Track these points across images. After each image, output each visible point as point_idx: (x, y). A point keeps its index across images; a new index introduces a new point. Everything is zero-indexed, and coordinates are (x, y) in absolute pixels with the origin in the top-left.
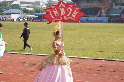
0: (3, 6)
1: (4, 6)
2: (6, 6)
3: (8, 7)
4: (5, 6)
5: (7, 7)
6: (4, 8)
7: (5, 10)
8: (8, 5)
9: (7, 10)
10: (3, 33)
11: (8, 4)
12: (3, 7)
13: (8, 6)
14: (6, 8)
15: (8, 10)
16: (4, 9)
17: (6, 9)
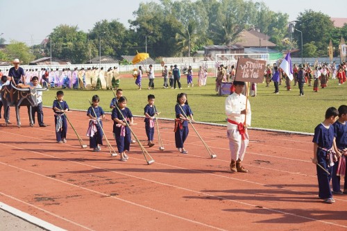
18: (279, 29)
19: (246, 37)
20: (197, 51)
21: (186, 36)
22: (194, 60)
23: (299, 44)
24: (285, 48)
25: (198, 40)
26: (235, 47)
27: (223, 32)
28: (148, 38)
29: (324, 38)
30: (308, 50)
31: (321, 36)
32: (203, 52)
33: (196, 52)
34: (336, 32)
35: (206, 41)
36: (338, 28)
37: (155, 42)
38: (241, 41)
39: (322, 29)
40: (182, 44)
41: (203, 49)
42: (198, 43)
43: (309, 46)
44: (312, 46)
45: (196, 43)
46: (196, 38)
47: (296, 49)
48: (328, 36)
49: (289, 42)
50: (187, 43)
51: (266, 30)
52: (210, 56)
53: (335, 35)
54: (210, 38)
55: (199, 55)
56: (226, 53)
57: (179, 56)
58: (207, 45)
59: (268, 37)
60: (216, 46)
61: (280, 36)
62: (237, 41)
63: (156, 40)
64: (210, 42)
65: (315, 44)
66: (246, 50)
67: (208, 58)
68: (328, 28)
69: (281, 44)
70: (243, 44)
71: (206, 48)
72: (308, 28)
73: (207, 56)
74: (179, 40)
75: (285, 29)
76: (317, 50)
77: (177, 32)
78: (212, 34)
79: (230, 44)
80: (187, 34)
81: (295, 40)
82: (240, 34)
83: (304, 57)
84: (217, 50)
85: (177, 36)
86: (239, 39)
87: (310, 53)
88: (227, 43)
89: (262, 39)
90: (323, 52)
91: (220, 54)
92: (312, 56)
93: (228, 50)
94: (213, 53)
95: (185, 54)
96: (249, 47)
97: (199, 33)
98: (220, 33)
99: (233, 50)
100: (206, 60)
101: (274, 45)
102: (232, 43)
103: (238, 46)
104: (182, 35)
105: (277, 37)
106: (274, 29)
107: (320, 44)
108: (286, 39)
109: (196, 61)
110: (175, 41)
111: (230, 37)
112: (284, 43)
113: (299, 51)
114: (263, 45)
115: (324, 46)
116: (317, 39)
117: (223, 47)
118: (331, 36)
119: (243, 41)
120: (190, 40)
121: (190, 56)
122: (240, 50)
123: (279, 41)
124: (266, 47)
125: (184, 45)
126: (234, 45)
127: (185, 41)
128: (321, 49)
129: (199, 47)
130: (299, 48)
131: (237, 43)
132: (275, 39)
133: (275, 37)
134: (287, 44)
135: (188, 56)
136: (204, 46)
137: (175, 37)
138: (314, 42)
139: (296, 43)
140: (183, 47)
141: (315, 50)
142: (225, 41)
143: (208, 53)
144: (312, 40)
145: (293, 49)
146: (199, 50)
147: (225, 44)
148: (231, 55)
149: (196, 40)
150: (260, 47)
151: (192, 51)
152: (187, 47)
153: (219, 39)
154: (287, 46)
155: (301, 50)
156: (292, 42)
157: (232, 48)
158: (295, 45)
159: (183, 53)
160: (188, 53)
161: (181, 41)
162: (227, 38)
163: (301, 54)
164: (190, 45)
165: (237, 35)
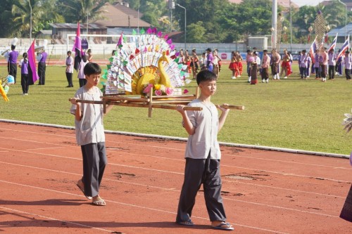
0: (326, 15)
1: (330, 15)
2: (336, 14)
3: (341, 20)
4: (334, 14)
5: (338, 18)
6: (331, 20)
7: (333, 28)
8: (341, 11)
9: (339, 27)
10: (333, 96)
11: (341, 9)
12: (327, 17)
13: (342, 14)
14: (336, 20)
15: (343, 29)
16: (330, 23)
17: (335, 26)
18: (155, 4)
19: (110, 13)
20: (42, 31)
21: (26, 9)
22: (37, 43)
23: (182, 24)
24: (163, 30)
25: (43, 16)
26: (95, 27)
27: (79, 7)
29: (215, 18)
30: (194, 33)
31: (211, 15)
32: (50, 32)
33: (40, 33)
34: (232, 10)
35: (54, 17)
36: (234, 4)
38: (103, 18)
39: (213, 5)
40: (20, 20)
41: (50, 28)
42: (44, 20)
43: (194, 28)
44: (199, 28)
45: (40, 20)
46: (40, 13)
47: (177, 31)
48: (220, 14)
49: (168, 22)
50: (27, 20)
51: (138, 4)
52: (60, 38)
53: (230, 14)
54: (60, 14)
55: (44, 37)
56: (82, 33)
57: (16, 36)
58: (55, 23)
59: (139, 14)
60: (68, 24)
61: (156, 13)
62: (98, 19)
64: (61, 17)
65: (202, 26)
66: (106, 29)
67: (57, 40)
68: (220, 4)
69: (158, 24)
70: (105, 23)
71: (55, 26)
72: (194, 4)
73: (55, 38)
74: (17, 15)
75: (163, 4)
76: (206, 33)
77: (14, 3)
78: (63, 8)
79: (88, 22)
80: (28, 6)
81: (176, 19)
82: (101, 9)
83: (188, 42)
84: (70, 30)
85: (14, 9)
86: (100, 15)
87: (195, 37)
88: (84, 21)
89: (131, 17)
90: (214, 36)
91: (73, 35)
92: (198, 42)
93: (85, 30)
94: (64, 34)
95: (25, 35)
96: (113, 27)
97: (45, 6)
98: (74, 7)
99: (91, 31)
100: (54, 43)
101: (147, 25)
102: (91, 21)
103: (98, 25)
104: (21, 7)
105: (152, 15)
106: (148, 3)
107: (210, 23)
108: (165, 17)
109: (40, 44)
110: (10, 16)
111: (88, 12)
112: (161, 23)
113: (181, 34)
114: (132, 25)
115: (214, 28)
116: (206, 18)
117: (78, 25)
118: (225, 15)
119: (106, 19)
120: (33, 15)
121: (32, 37)
122: (101, 30)
123: (154, 20)
124: (136, 27)
125: (23, 21)
126: (93, 23)
127: (24, 16)
128: (210, 32)
129: (45, 25)
130: (181, 30)
131: (98, 22)
132: (150, 17)
133: (150, 15)
134: (165, 24)
135: (29, 38)
136: (52, 24)
137: (11, 10)
138: (202, 22)
139: (177, 23)
140: (22, 24)
141: (203, 33)
142: (81, 18)
143: (57, 34)
144: (199, 19)
145: (173, 31)
146: (44, 29)
147: (80, 21)
148: (89, 37)
149: (40, 16)
150: (128, 27)
151: (34, 31)
152: (28, 25)
153: (72, 15)
154: (166, 26)
155: (184, 33)
156: (173, 21)
157: (90, 28)
158: (176, 26)
159: (22, 33)
160: (29, 32)
161: (19, 15)
162: (83, 14)
163: (184, 38)
164: (33, 22)
165: (98, 11)
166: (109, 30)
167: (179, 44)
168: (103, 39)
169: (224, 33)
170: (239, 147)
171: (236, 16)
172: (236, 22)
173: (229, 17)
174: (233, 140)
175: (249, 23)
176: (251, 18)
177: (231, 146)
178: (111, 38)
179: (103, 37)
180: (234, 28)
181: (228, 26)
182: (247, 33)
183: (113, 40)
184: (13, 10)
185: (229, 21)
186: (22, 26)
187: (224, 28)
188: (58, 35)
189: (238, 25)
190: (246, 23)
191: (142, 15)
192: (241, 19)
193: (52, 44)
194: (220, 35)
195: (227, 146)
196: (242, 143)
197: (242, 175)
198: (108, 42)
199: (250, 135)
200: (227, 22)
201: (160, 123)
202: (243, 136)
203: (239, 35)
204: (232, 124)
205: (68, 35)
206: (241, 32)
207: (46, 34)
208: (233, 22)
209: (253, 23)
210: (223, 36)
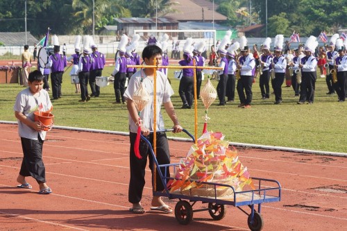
20: (106, 26)
21: (89, 3)
22: (101, 40)
23: (262, 16)
25: (106, 9)
26: (165, 21)
28: (28, 5)
29: (300, 8)
30: (276, 26)
31: (296, 5)
32: (115, 27)
33: (104, 28)
35: (119, 11)
37: (40, 10)
38: (174, 11)
40: (82, 15)
41: (115, 23)
42: (108, 14)
43: (276, 20)
44: (281, 20)
45: (104, 14)
46: (104, 7)
47: (257, 24)
49: (246, 14)
50: (90, 14)
53: (317, 4)
54: (126, 7)
55: (108, 33)
56: (150, 29)
57: (77, 33)
58: (120, 17)
59: (214, 6)
60: (135, 19)
61: (234, 5)
62: (168, 12)
63: (42, 8)
64: (127, 11)
65: (285, 18)
66: (177, 24)
69: (235, 16)
70: (177, 16)
71: (120, 21)
73: (120, 33)
74: (78, 9)
76: (290, 26)
79: (157, 16)
81: (256, 10)
84: (137, 25)
86: (170, 8)
87: (278, 30)
88: (153, 14)
89: (205, 9)
90: (299, 29)
91: (141, 31)
93: (154, 24)
94: (130, 30)
95: (87, 31)
96: (185, 21)
99: (161, 26)
101: (223, 18)
102: (160, 15)
103: (169, 19)
105: (229, 6)
107: (294, 15)
108: (243, 9)
109: (104, 41)
110: (71, 10)
111: (157, 5)
112: (239, 15)
113: (261, 28)
114: (206, 18)
115: (299, 20)
116: (290, 9)
117: (146, 19)
118: (311, 4)
119: (177, 12)
120: (95, 9)
121: (95, 34)
122: (172, 24)
123: (231, 12)
124: (211, 21)
125: (85, 16)
126: (163, 17)
127: (86, 10)
128: (295, 24)
129: (109, 20)
130: (262, 23)
131: (168, 15)
132: (226, 9)
133: (226, 6)
134: (243, 16)
135: (91, 34)
136: (117, 19)
137: (71, 3)
138: (285, 14)
139: (257, 15)
140: (84, 19)
141: (287, 26)
142: (148, 12)
143: (122, 30)
144: (282, 10)
145: (252, 24)
146: (108, 24)
147: (149, 15)
148: (158, 33)
149: (104, 9)
150: (202, 21)
151: (97, 26)
152: (90, 20)
153: (139, 7)
154: (244, 19)
155: (265, 26)
156: (252, 13)
157: (160, 22)
158: (256, 19)
159: (84, 29)
160: (91, 28)
161: (81, 9)
162: (152, 7)
163: (265, 31)
164: (95, 17)
165: (168, 2)
166: (180, 24)
167: (260, 39)
168: (174, 34)
169: (310, 26)
170: (330, 155)
171: (324, 6)
172: (324, 12)
173: (317, 8)
174: (322, 148)
175: (339, 14)
176: (341, 7)
177: (321, 155)
178: (183, 33)
179: (174, 33)
180: (322, 20)
181: (315, 18)
182: (336, 25)
183: (186, 36)
184: (74, 3)
185: (316, 11)
186: (84, 22)
187: (311, 19)
188: (124, 31)
189: (326, 17)
190: (335, 14)
191: (217, 6)
192: (329, 9)
193: (117, 41)
194: (305, 28)
195: (316, 154)
196: (333, 151)
197: (334, 187)
198: (180, 38)
199: (342, 142)
200: (313, 13)
201: (240, 129)
202: (334, 143)
203: (327, 27)
204: (321, 129)
205: (136, 31)
206: (330, 24)
207: (111, 31)
208: (322, 13)
209: (343, 13)
210: (310, 28)
